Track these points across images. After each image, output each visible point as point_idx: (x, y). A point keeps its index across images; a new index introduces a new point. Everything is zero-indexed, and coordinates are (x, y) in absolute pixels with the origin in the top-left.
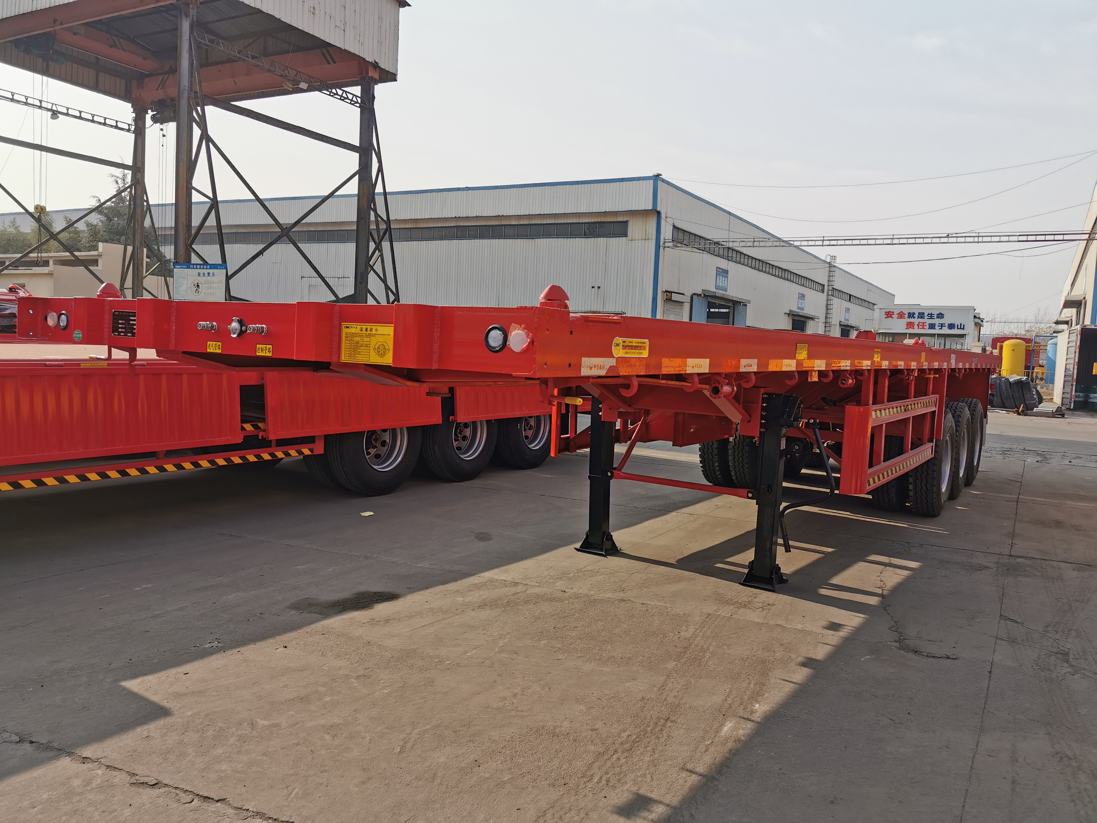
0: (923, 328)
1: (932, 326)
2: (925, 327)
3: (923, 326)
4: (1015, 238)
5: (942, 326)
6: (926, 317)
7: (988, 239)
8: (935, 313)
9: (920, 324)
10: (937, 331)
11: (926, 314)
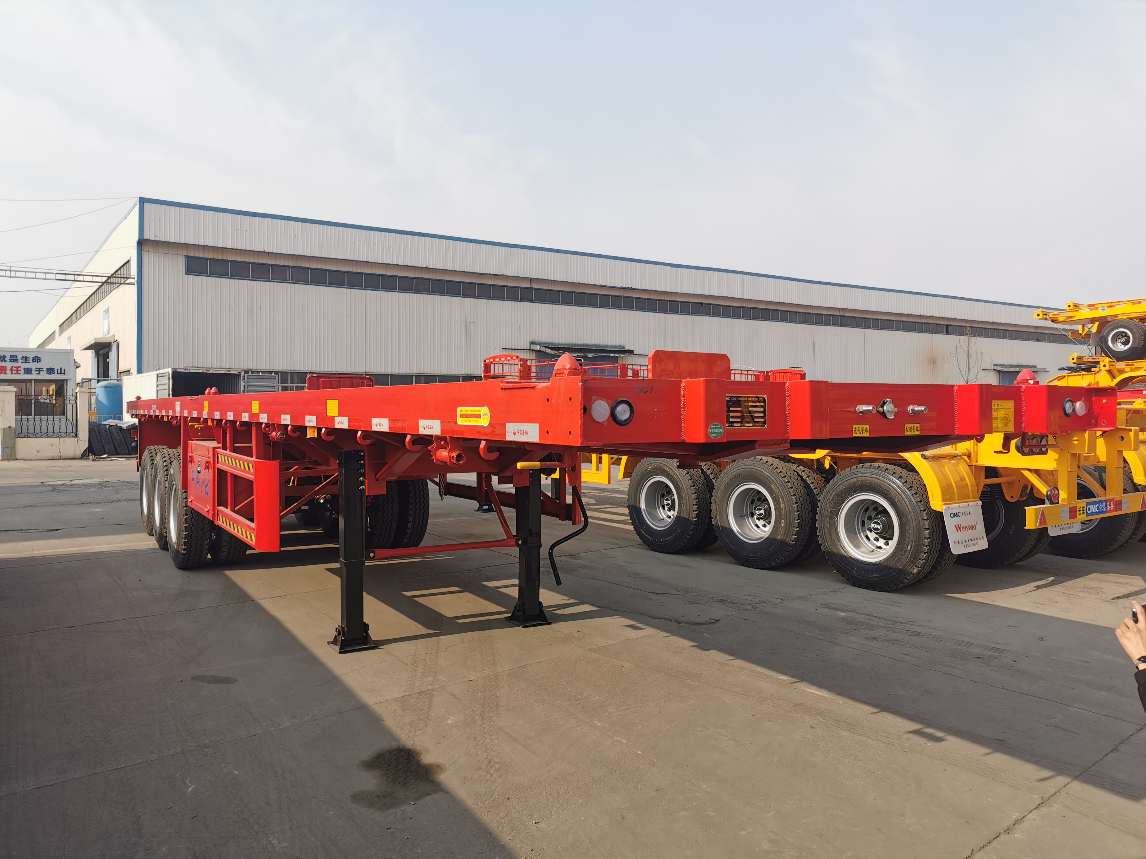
0: (17, 373)
1: (28, 371)
2: (19, 372)
3: (17, 370)
4: (53, 276)
5: (39, 370)
6: (20, 361)
7: (23, 274)
8: (31, 356)
9: (14, 369)
10: (34, 376)
11: (19, 358)
